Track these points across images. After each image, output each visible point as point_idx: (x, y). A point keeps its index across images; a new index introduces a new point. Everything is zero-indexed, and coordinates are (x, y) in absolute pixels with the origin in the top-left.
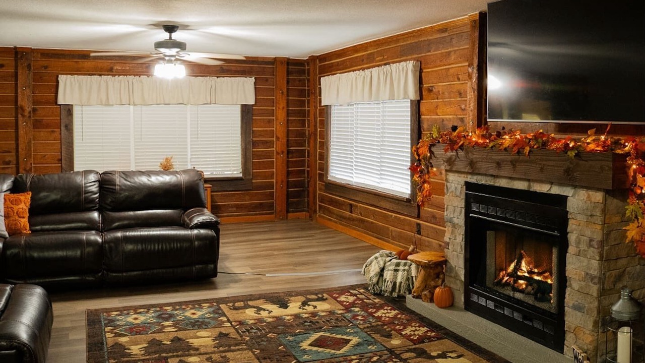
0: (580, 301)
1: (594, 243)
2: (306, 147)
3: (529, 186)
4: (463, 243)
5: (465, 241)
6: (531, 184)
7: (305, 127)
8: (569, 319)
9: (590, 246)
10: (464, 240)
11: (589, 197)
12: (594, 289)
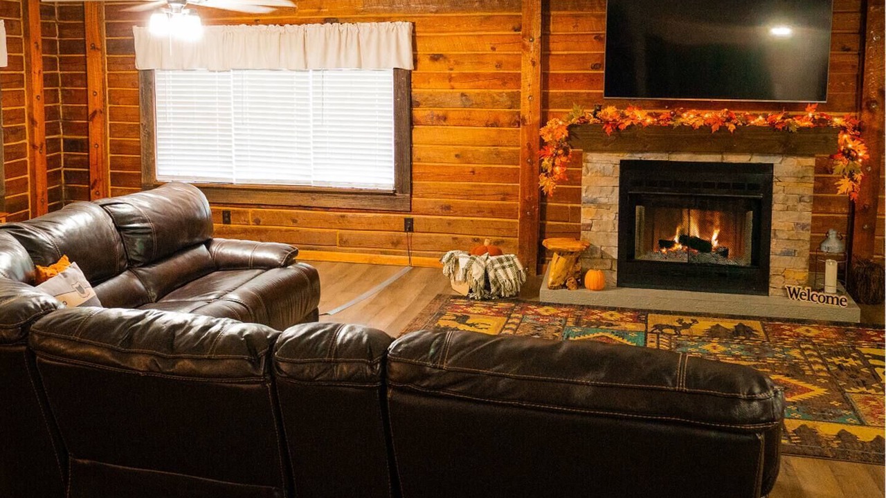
0: (788, 247)
1: (806, 199)
2: (60, 133)
3: (722, 158)
4: (617, 222)
5: (619, 220)
6: (724, 156)
7: (59, 102)
8: (776, 265)
9: (800, 200)
10: (617, 218)
11: (799, 162)
12: (806, 235)
